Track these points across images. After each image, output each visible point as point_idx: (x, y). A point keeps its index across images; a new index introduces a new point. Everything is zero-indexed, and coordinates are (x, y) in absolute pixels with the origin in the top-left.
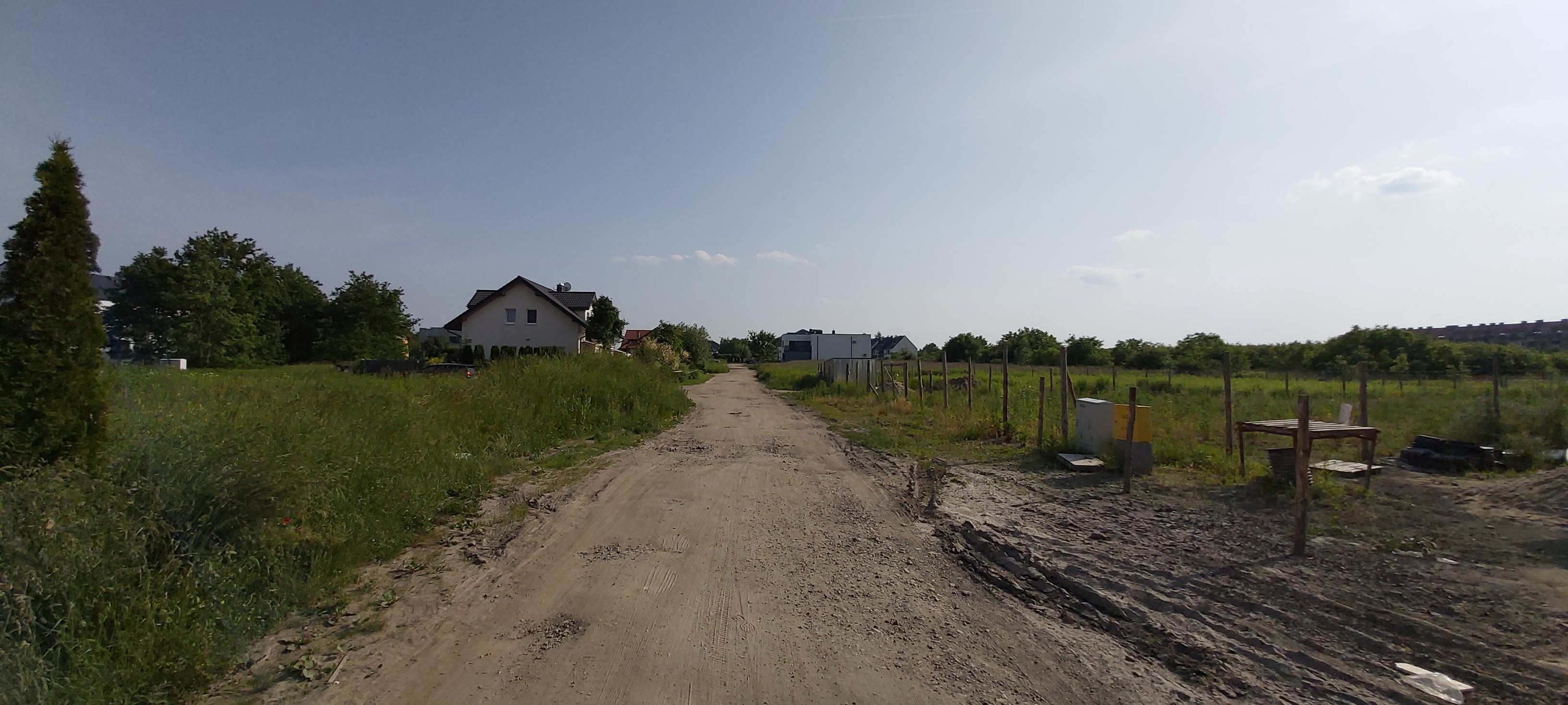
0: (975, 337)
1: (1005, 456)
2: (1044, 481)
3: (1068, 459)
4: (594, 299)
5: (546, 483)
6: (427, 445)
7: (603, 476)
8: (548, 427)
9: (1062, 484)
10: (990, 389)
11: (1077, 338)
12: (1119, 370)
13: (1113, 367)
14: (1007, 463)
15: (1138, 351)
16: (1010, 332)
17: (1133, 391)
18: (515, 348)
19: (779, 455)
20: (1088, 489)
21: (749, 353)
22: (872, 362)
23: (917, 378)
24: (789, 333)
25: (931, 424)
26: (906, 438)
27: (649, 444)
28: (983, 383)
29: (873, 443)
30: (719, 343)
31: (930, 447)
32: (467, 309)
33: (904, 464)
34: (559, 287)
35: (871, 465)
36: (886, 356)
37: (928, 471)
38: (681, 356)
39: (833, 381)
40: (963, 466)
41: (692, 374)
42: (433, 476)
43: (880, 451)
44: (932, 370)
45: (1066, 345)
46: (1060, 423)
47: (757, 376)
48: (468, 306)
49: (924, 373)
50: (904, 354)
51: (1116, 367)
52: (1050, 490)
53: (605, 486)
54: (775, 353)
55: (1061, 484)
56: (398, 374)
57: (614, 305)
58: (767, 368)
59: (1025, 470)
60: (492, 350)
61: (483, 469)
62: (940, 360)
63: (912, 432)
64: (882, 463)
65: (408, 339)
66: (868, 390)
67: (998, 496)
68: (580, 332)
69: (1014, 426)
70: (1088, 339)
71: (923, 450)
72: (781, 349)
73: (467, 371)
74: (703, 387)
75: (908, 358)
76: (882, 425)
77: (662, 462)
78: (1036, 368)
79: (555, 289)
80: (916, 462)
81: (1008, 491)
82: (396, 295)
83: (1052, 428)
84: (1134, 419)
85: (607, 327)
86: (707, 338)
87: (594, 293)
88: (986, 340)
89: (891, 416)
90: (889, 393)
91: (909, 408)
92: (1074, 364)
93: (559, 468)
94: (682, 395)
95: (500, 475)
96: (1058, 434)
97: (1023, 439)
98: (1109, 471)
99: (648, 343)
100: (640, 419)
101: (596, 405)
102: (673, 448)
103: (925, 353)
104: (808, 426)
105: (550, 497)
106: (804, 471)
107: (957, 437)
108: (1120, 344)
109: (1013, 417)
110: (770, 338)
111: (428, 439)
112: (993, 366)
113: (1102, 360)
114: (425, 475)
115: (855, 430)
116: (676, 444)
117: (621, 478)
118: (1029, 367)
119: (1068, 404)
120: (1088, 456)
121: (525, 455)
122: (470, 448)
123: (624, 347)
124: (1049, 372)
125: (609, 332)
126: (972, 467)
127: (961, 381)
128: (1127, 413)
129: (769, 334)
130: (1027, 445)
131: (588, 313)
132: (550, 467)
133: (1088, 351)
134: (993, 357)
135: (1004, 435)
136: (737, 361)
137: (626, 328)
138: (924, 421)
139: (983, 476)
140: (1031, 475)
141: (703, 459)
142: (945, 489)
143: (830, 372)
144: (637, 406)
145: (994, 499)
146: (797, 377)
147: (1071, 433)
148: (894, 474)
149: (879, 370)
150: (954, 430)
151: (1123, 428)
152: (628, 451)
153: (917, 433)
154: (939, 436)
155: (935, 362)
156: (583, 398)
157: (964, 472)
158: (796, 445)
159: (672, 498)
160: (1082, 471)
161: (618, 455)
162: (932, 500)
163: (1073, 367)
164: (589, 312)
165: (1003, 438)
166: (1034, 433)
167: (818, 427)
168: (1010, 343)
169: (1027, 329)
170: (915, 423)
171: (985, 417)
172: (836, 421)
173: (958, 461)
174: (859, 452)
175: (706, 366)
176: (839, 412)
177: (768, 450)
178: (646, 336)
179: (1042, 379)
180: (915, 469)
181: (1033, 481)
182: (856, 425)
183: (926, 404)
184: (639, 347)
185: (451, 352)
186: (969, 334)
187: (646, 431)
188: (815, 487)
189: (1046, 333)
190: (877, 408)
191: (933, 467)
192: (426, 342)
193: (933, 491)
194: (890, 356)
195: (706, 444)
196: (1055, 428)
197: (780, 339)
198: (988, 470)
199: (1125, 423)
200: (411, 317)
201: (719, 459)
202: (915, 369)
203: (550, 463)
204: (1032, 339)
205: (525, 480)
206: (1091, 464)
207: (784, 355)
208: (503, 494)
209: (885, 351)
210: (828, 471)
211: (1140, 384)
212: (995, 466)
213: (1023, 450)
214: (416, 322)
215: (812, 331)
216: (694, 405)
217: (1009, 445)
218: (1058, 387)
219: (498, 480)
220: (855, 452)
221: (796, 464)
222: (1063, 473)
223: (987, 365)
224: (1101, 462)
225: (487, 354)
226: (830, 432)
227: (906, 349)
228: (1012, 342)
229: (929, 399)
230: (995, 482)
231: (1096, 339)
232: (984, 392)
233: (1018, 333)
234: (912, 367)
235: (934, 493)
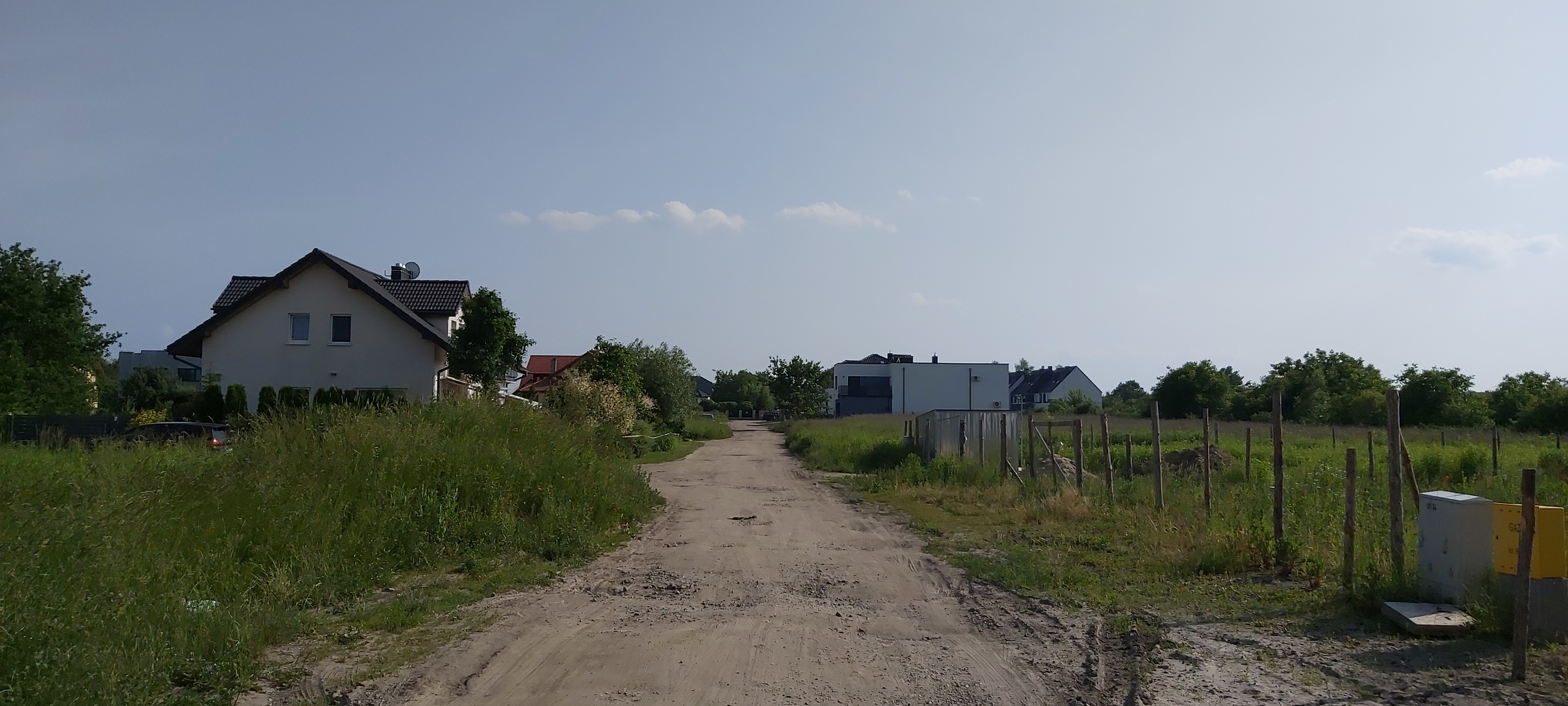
0: (1218, 370)
1: (1279, 607)
2: (1357, 658)
3: (1405, 614)
4: (466, 295)
5: (366, 660)
6: (133, 583)
7: (480, 645)
8: (372, 549)
9: (1393, 663)
10: (1248, 473)
11: (1420, 372)
12: (1505, 435)
13: (1493, 429)
14: (1283, 621)
15: (1541, 397)
16: (1288, 359)
17: (1529, 477)
18: (307, 392)
19: (828, 602)
20: (1444, 672)
21: (771, 399)
22: (1011, 418)
23: (1101, 450)
24: (847, 362)
25: (1129, 541)
26: (1078, 570)
27: (573, 581)
28: (1234, 461)
29: (1013, 578)
30: (714, 382)
31: (1128, 587)
32: (212, 314)
33: (1077, 622)
34: (396, 270)
35: (1010, 623)
36: (1038, 406)
37: (1125, 637)
38: (639, 408)
39: (933, 456)
40: (1195, 627)
41: (659, 441)
42: (143, 646)
43: (1028, 594)
44: (1133, 434)
45: (1399, 386)
46: (1387, 541)
47: (786, 445)
48: (215, 308)
49: (1116, 441)
50: (1074, 402)
51: (1499, 430)
52: (1369, 675)
53: (484, 666)
54: (822, 400)
55: (1390, 662)
56: (78, 444)
57: (505, 306)
58: (805, 429)
59: (1318, 634)
60: (261, 394)
61: (243, 631)
62: (1147, 414)
63: (1091, 557)
64: (1031, 619)
65: (97, 373)
66: (1004, 475)
67: (1266, 687)
68: (437, 359)
69: (1295, 545)
70: (1442, 374)
71: (1114, 594)
72: (833, 393)
73: (211, 439)
74: (679, 467)
75: (1084, 410)
76: (1031, 543)
77: (598, 617)
78: (1339, 431)
79: (387, 274)
80: (1099, 618)
81: (1286, 677)
82: (75, 286)
83: (1372, 550)
84: (1533, 532)
85: (492, 349)
86: (689, 370)
87: (466, 283)
88: (1241, 375)
89: (1049, 524)
90: (1045, 479)
91: (1086, 510)
92: (1417, 424)
93: (392, 630)
94: (638, 483)
95: (275, 644)
96: (1385, 563)
97: (1314, 573)
98: (1485, 636)
99: (574, 381)
100: (556, 531)
101: (468, 505)
102: (620, 588)
103: (1119, 402)
104: (883, 544)
105: (373, 688)
106: (877, 633)
107: (1181, 568)
108: (1509, 384)
109: (1293, 530)
110: (811, 371)
111: (134, 572)
112: (1255, 427)
113: (1471, 415)
114: (129, 644)
115: (978, 552)
116: (627, 578)
117: (515, 649)
118: (1327, 428)
119: (1405, 500)
120: (1442, 606)
121: (324, 605)
122: (216, 590)
123: (526, 388)
124: (1367, 440)
125: (496, 360)
126: (1213, 629)
127: (1189, 457)
128: (1519, 519)
129: (810, 364)
130: (1324, 585)
131: (454, 323)
132: (374, 628)
133: (1443, 396)
134: (1255, 409)
135: (1278, 563)
136: (747, 416)
137: (530, 351)
138: (1116, 536)
139: (1234, 647)
140: (1331, 645)
141: (679, 609)
142: (1159, 672)
143: (927, 439)
144: (549, 504)
145: (1257, 692)
146: (863, 447)
147: (1410, 560)
148: (1055, 641)
149: (1024, 434)
150: (1175, 554)
151: (1511, 551)
152: (528, 596)
153: (1100, 558)
154: (1146, 566)
155: (1136, 417)
156: (441, 491)
157: (1195, 637)
158: (861, 581)
159: (615, 690)
160: (1432, 637)
161: (510, 604)
162: (1132, 694)
163: (1414, 431)
164: (456, 320)
165: (1275, 570)
166: (1336, 561)
167: (905, 545)
168: (1286, 381)
169: (1321, 353)
170: (1097, 539)
171: (1238, 527)
172: (940, 535)
173: (1184, 617)
174: (987, 596)
175: (686, 425)
176: (947, 515)
177: (807, 590)
178: (569, 366)
179: (1351, 454)
180: (1098, 633)
181: (1334, 656)
182: (981, 542)
183: (1120, 501)
184: (555, 389)
185: (179, 399)
186: (1205, 363)
187: (568, 555)
188: (897, 665)
189: (1361, 362)
190: (1021, 510)
191: (1135, 627)
192: (133, 380)
193: (1135, 677)
194: (1046, 406)
195: (685, 579)
196: (1377, 550)
197: (829, 373)
198: (1244, 633)
199: (1514, 540)
200: (103, 331)
201: (710, 610)
202: (1097, 433)
203: (373, 621)
204: (1332, 373)
205: (323, 654)
206: (1449, 623)
207: (838, 405)
208: (281, 682)
209: (1037, 397)
210: (926, 633)
211: (1545, 462)
212: (1260, 626)
213: (1314, 596)
214: (112, 340)
215: (892, 358)
216: (662, 502)
217: (1289, 584)
218: (1382, 469)
219: (272, 654)
220: (979, 597)
221: (862, 620)
222: (1396, 641)
223: (1242, 425)
224: (1469, 619)
225: (252, 402)
226: (929, 556)
227: (1079, 393)
228: (1290, 378)
229: (1126, 491)
230: (1259, 659)
231: (1459, 374)
232: (1235, 478)
233: (1303, 361)
234: (1090, 427)
235: (1135, 679)
